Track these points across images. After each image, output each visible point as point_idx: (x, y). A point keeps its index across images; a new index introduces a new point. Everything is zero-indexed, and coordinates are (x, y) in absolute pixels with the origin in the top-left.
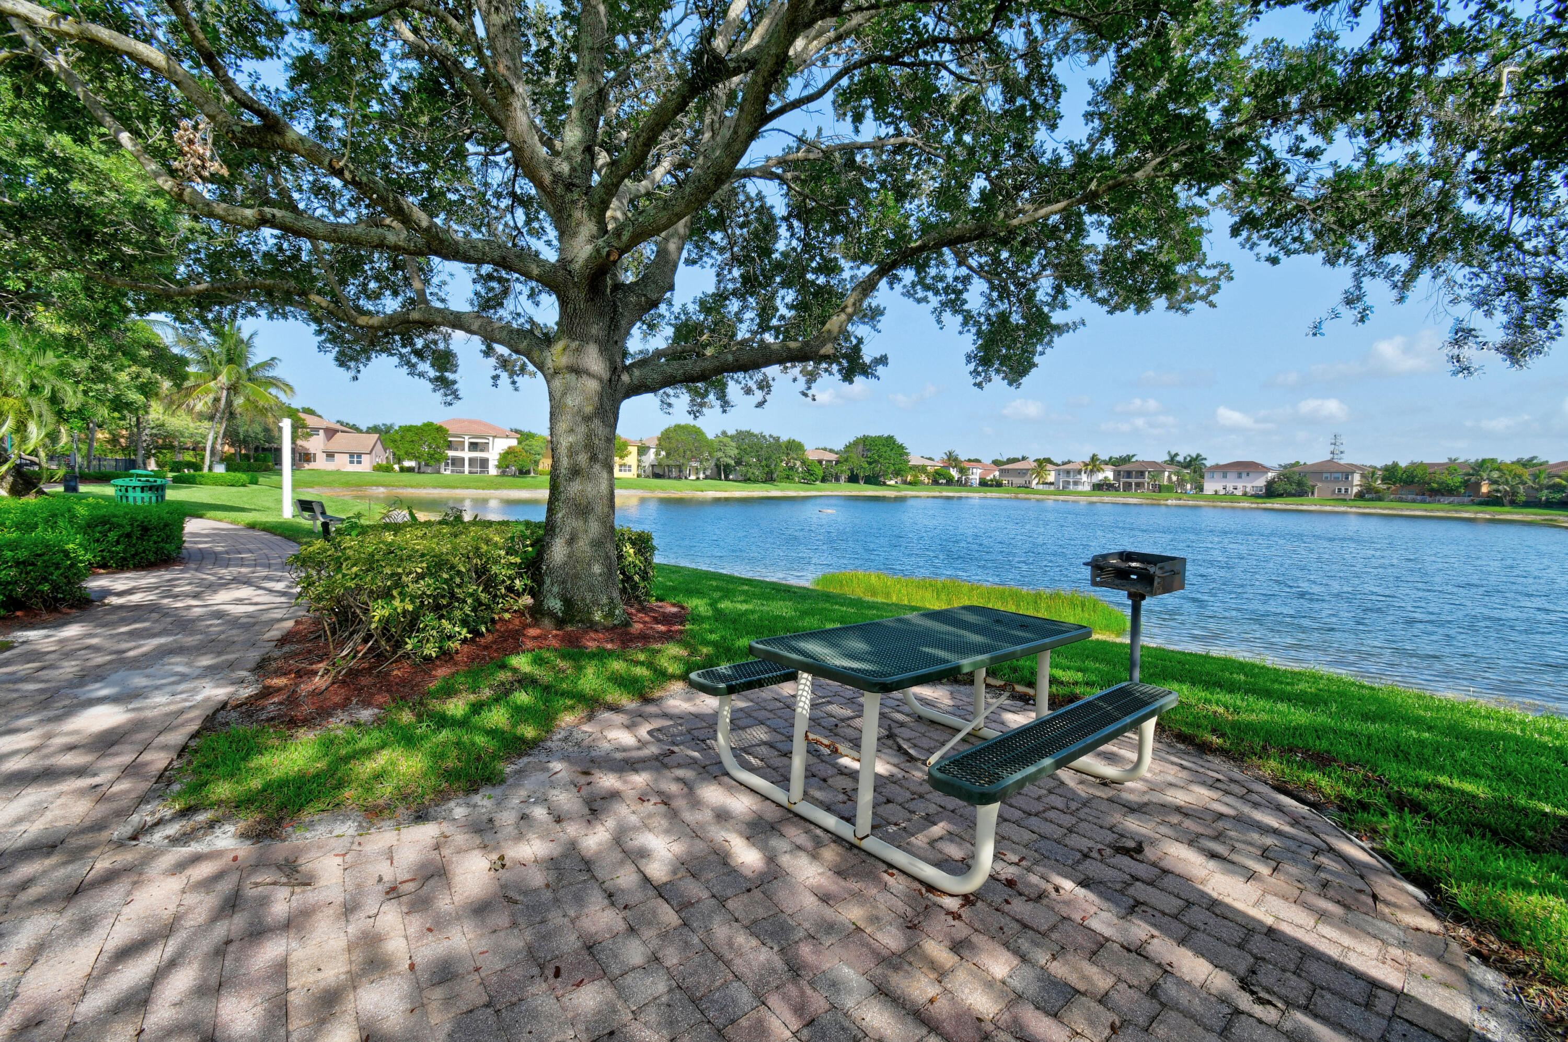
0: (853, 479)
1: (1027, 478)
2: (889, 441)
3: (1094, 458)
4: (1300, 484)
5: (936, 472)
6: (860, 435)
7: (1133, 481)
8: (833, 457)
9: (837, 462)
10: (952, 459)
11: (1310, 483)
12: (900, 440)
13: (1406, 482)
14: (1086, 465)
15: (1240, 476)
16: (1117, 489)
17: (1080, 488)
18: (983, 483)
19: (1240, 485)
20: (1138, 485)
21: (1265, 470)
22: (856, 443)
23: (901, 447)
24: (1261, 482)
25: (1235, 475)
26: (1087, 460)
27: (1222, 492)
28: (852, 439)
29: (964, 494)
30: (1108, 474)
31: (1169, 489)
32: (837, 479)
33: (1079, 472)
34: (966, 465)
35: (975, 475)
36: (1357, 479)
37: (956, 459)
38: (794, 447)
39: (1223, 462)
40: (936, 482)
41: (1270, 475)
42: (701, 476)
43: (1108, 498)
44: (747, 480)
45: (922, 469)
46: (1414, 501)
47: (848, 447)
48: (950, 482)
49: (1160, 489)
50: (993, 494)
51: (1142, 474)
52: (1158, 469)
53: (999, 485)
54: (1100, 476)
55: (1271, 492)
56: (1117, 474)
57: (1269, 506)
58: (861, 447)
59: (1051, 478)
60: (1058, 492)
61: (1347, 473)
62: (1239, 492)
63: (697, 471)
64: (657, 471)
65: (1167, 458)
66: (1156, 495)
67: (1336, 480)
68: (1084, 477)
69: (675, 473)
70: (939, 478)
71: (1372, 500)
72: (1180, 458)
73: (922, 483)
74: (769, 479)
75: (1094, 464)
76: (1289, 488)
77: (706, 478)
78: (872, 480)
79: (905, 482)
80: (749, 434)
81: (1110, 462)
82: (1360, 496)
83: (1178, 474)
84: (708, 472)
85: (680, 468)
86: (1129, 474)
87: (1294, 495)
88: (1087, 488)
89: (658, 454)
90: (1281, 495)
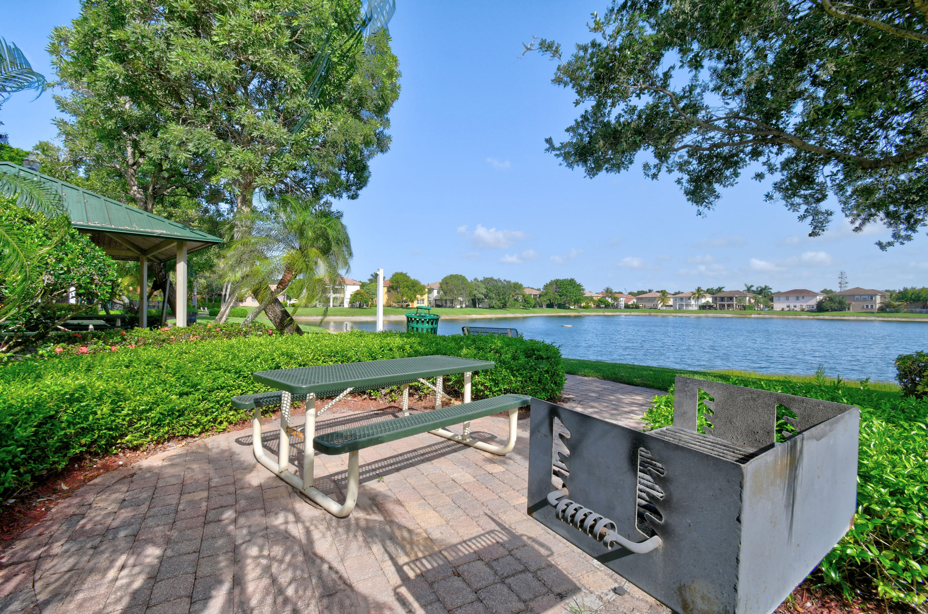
0: (550, 306)
1: (655, 303)
2: (572, 282)
3: (699, 290)
4: (840, 303)
5: (600, 301)
6: (554, 279)
7: (726, 303)
8: (538, 293)
9: (540, 296)
10: (608, 292)
11: (847, 302)
12: (578, 281)
13: (914, 300)
14: (694, 294)
15: (798, 298)
16: (715, 309)
17: (690, 308)
18: (627, 307)
19: (798, 305)
20: (729, 306)
21: (814, 295)
22: (551, 284)
23: (579, 285)
24: (813, 302)
25: (794, 298)
26: (694, 291)
27: (787, 309)
28: (548, 282)
29: (618, 313)
30: (709, 299)
31: (751, 307)
32: (541, 306)
33: (689, 298)
34: (616, 295)
35: (622, 301)
36: (878, 299)
37: (611, 292)
38: (517, 287)
39: (783, 290)
40: (598, 306)
41: (819, 298)
42: (464, 306)
43: (711, 314)
44: (491, 307)
45: (591, 299)
46: (921, 312)
47: (546, 287)
48: (607, 306)
49: (744, 308)
50: (635, 313)
51: (731, 299)
52: (741, 296)
53: (637, 307)
54: (703, 301)
55: (820, 308)
56: (715, 299)
57: (821, 317)
58: (554, 286)
59: (671, 302)
60: (676, 311)
61: (872, 295)
62: (798, 309)
63: (461, 303)
64: (438, 303)
65: (746, 289)
66: (743, 312)
67: (865, 300)
68: (693, 302)
69: (449, 304)
70: (601, 304)
71: (892, 312)
72: (754, 289)
73: (591, 308)
74: (504, 306)
75: (699, 293)
76: (834, 306)
77: (466, 307)
78: (561, 306)
79: (581, 307)
80: (492, 279)
81: (710, 292)
82: (882, 310)
83: (755, 298)
84: (467, 304)
85: (452, 301)
86: (722, 299)
87: (836, 310)
88: (695, 308)
89: (438, 292)
90: (827, 310)
